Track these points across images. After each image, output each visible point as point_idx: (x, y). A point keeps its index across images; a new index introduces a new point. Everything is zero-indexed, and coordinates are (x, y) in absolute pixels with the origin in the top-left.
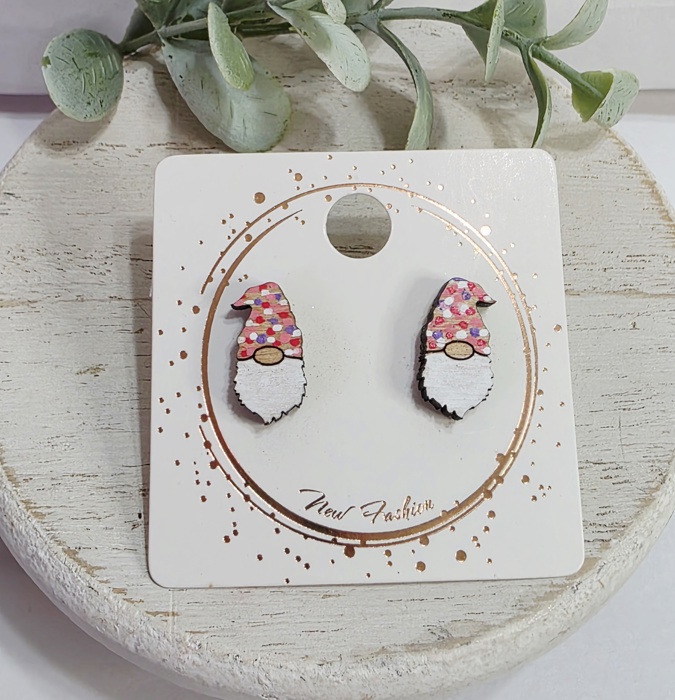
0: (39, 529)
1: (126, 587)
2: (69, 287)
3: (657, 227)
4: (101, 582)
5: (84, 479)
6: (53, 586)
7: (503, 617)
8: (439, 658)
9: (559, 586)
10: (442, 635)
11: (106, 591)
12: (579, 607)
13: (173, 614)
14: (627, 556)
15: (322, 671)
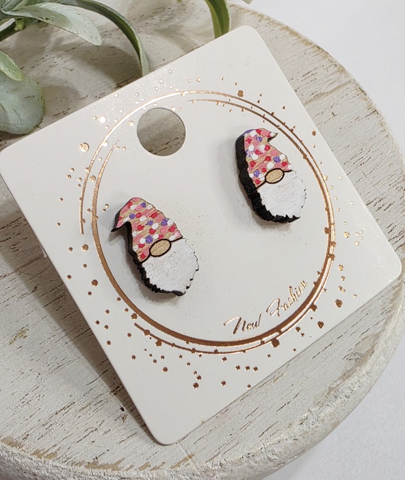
1: (146, 461)
3: (307, 51)
5: (66, 410)
8: (364, 372)
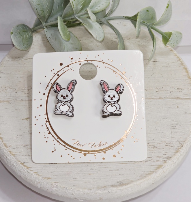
0: (14, 158)
2: (18, 97)
6: (18, 172)
7: (137, 179)
9: (152, 172)
10: (121, 183)
11: (32, 173)
12: (158, 177)
13: (50, 178)
14: (171, 165)
15: (89, 192)
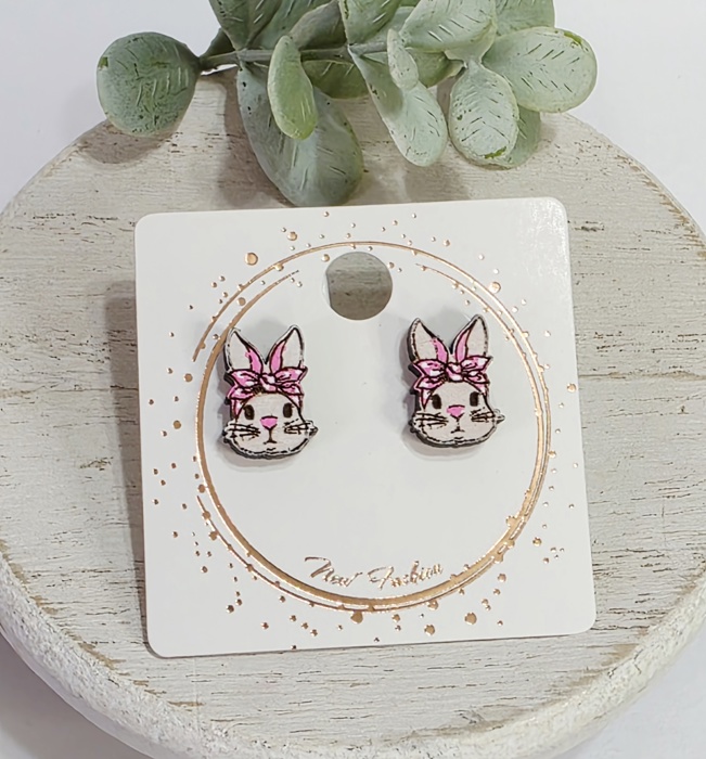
2: (64, 376)
4: (121, 674)
6: (70, 681)
7: (536, 701)
9: (593, 671)
10: (474, 719)
12: (615, 692)
13: (198, 704)
14: (667, 641)
15: (352, 755)
